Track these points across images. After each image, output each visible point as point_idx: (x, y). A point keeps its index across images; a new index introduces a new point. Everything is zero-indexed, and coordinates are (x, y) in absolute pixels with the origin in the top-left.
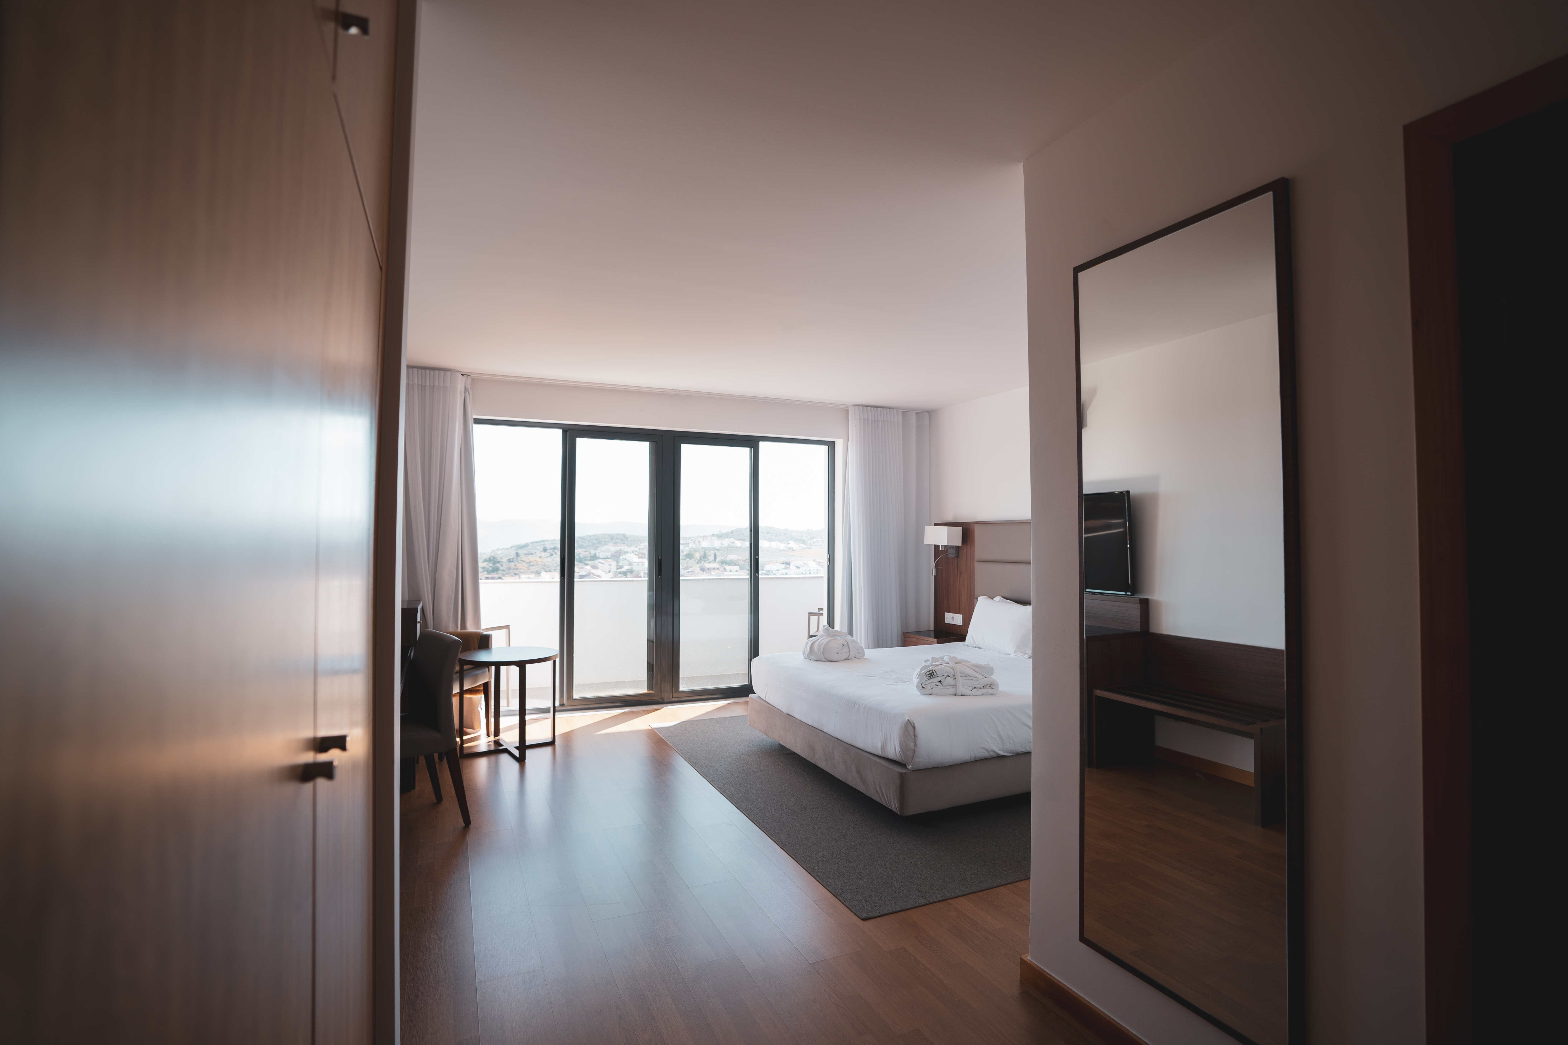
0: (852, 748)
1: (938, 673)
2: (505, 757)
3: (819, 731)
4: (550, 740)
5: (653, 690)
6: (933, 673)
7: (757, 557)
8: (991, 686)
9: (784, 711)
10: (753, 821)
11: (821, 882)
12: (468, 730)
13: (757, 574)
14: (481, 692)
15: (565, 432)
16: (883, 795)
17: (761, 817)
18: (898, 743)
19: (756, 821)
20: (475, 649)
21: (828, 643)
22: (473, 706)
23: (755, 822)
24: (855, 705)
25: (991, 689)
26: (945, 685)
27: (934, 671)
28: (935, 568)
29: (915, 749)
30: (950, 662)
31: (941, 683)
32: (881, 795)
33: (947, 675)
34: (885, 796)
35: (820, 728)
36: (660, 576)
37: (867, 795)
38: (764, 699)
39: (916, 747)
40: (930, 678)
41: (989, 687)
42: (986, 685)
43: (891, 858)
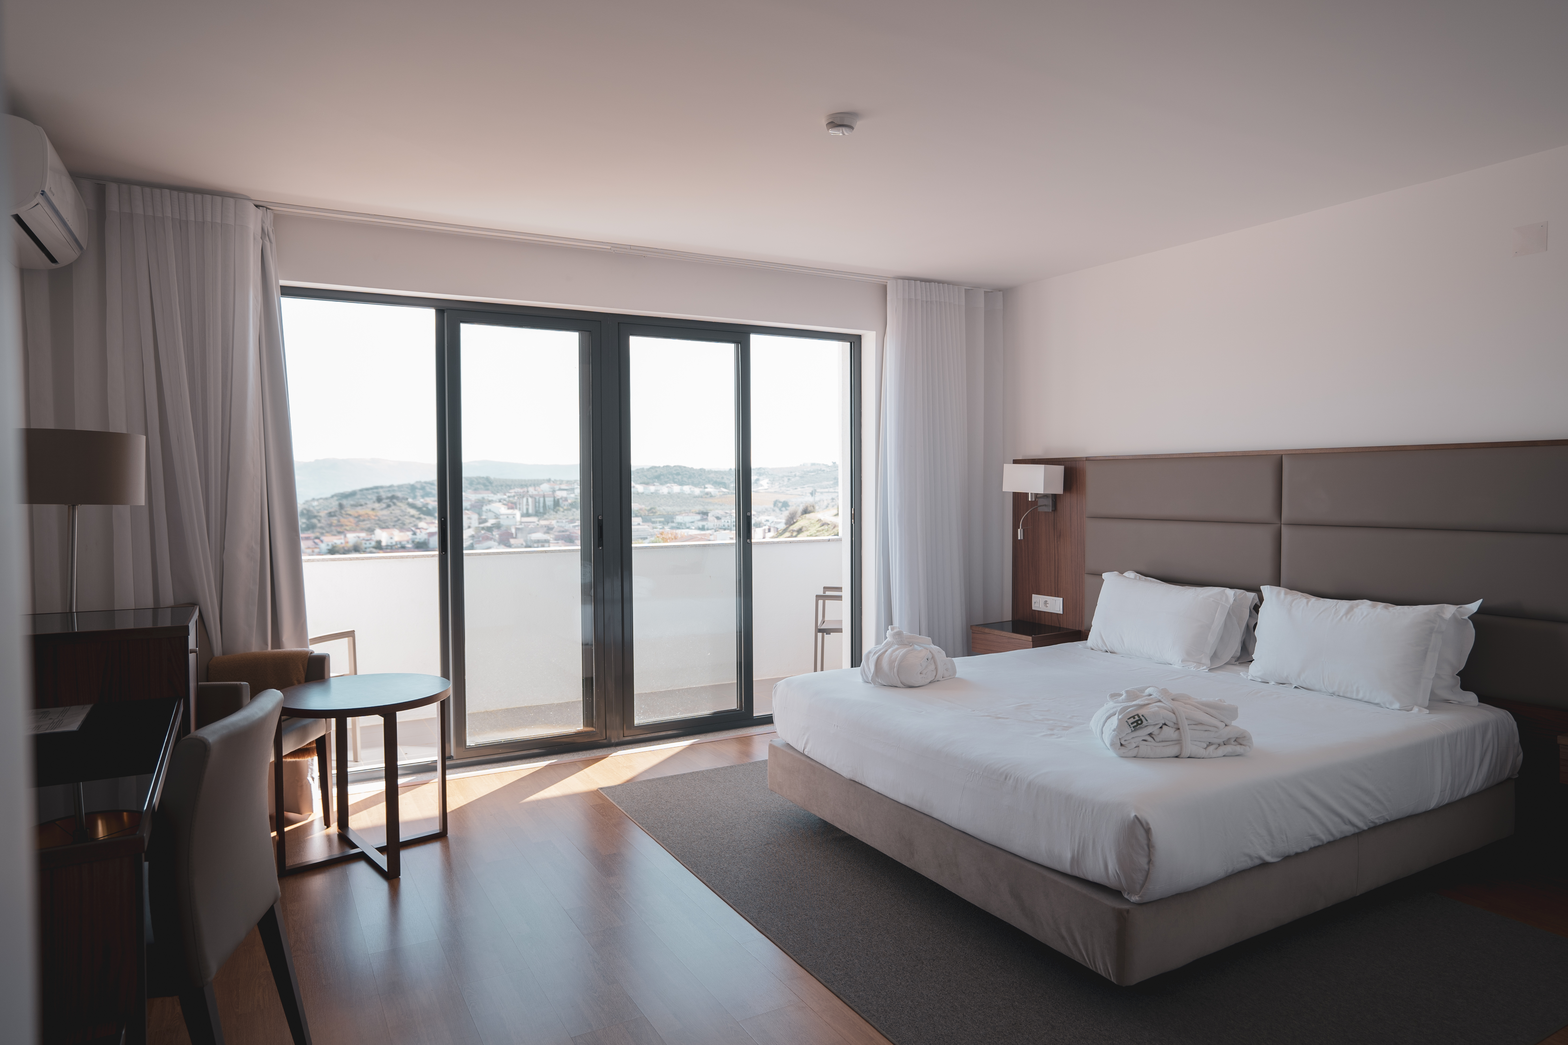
0: (1001, 852)
1: (1149, 719)
2: (360, 869)
3: (923, 816)
4: (436, 828)
5: (593, 726)
6: (1141, 720)
7: (748, 514)
8: (1240, 740)
9: (844, 774)
12: (292, 815)
13: (748, 540)
14: (314, 754)
15: (440, 313)
16: (1075, 943)
18: (1114, 856)
20: (299, 683)
21: (904, 657)
22: (299, 773)
23: (844, 999)
24: (1006, 778)
25: (1239, 746)
26: (1161, 740)
27: (1143, 716)
28: (1022, 528)
29: (1149, 869)
30: (1162, 698)
31: (1154, 737)
32: (1070, 944)
33: (1164, 723)
34: (1081, 947)
35: (926, 810)
36: (600, 548)
37: (1036, 939)
38: (801, 751)
39: (1151, 865)
40: (1135, 729)
41: (1235, 742)
42: (1229, 739)
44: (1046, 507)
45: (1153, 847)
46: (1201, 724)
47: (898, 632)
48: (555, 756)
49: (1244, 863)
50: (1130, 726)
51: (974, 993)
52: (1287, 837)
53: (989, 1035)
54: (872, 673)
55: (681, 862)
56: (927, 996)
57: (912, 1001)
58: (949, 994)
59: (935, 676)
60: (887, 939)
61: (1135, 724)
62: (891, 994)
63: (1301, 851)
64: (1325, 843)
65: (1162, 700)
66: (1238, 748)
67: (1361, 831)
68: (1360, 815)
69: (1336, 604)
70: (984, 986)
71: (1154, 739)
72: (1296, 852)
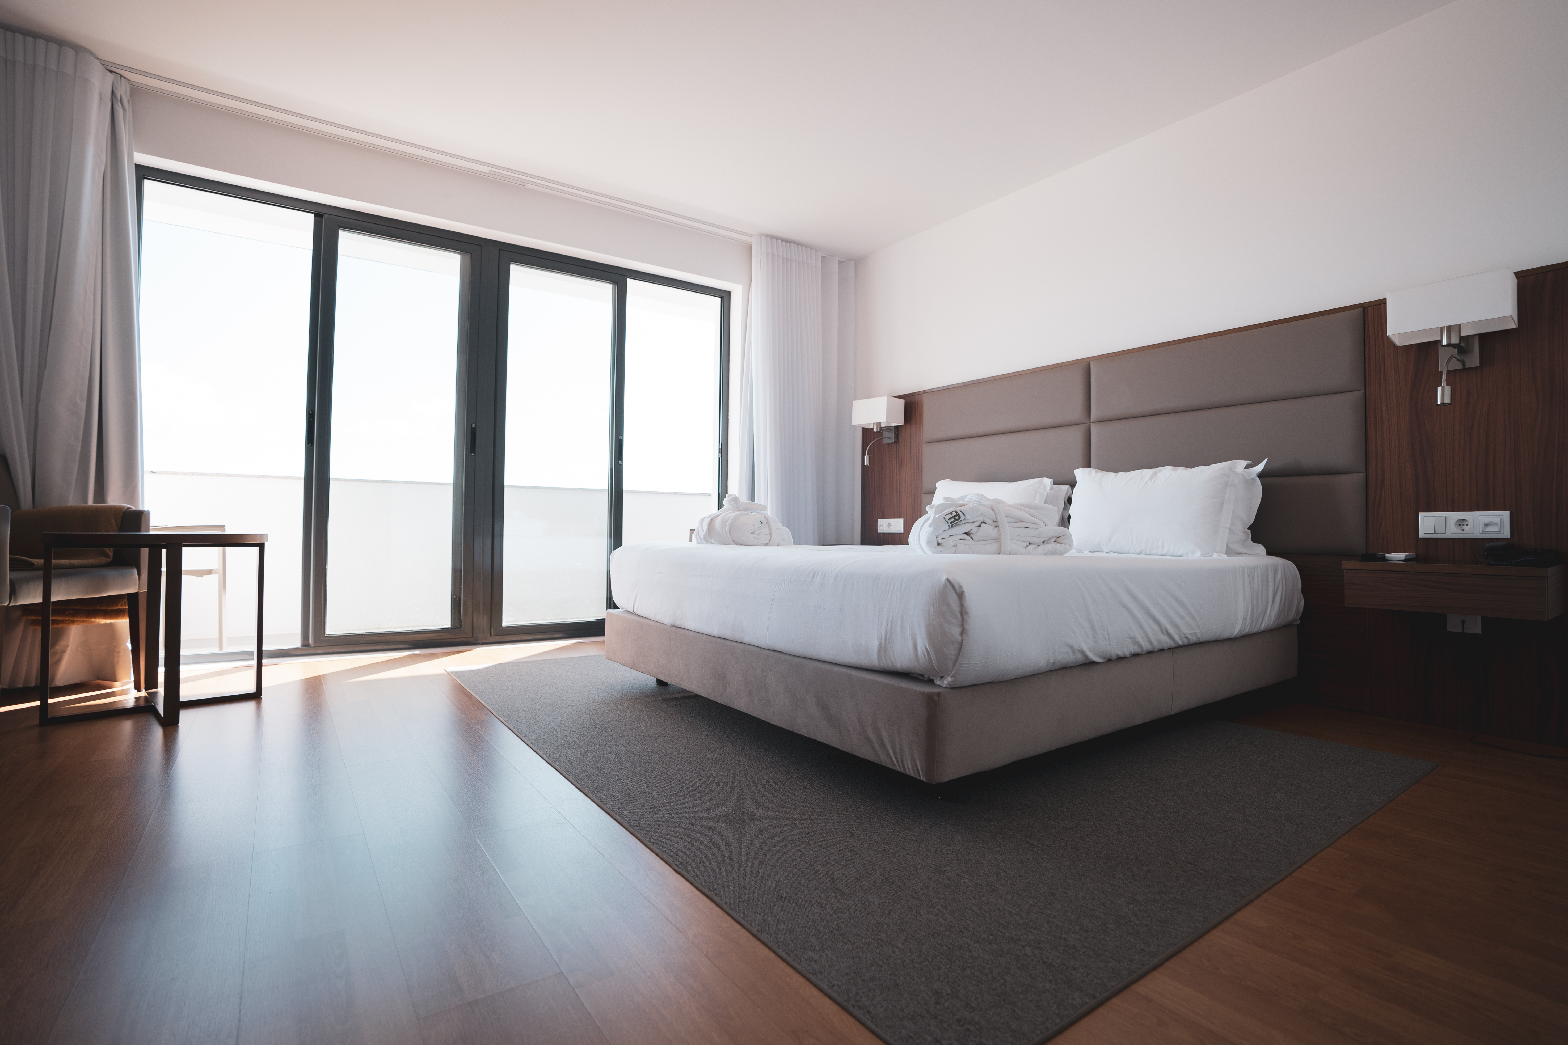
0: (808, 662)
1: (967, 516)
3: (735, 644)
4: (252, 690)
5: (459, 624)
6: (958, 515)
7: (621, 437)
8: (1061, 539)
9: (667, 622)
10: (612, 813)
13: (620, 462)
15: (318, 217)
16: (882, 744)
17: (627, 805)
18: (923, 631)
19: (616, 813)
21: (737, 518)
23: (615, 816)
24: (813, 577)
25: (1059, 545)
26: (980, 539)
27: (960, 511)
28: (868, 455)
29: (962, 641)
30: (981, 499)
31: (972, 535)
32: (877, 746)
33: (982, 521)
34: (889, 747)
35: (736, 636)
36: (473, 454)
37: (842, 749)
38: (631, 611)
39: (964, 635)
40: (952, 526)
41: (1055, 542)
42: (1049, 539)
43: (929, 879)
44: (889, 438)
45: (967, 613)
47: (734, 498)
48: (418, 650)
49: (1065, 656)
50: (947, 521)
51: (769, 808)
52: (1108, 634)
53: (776, 843)
54: (705, 531)
55: (495, 714)
56: (714, 811)
57: (694, 816)
58: (740, 809)
59: (770, 541)
60: (687, 767)
61: (953, 520)
62: (672, 811)
63: (1122, 656)
64: (1144, 652)
65: (981, 501)
66: (1058, 546)
67: (1177, 645)
68: (1176, 626)
69: (1142, 473)
70: (782, 803)
71: (972, 538)
72: (1117, 655)
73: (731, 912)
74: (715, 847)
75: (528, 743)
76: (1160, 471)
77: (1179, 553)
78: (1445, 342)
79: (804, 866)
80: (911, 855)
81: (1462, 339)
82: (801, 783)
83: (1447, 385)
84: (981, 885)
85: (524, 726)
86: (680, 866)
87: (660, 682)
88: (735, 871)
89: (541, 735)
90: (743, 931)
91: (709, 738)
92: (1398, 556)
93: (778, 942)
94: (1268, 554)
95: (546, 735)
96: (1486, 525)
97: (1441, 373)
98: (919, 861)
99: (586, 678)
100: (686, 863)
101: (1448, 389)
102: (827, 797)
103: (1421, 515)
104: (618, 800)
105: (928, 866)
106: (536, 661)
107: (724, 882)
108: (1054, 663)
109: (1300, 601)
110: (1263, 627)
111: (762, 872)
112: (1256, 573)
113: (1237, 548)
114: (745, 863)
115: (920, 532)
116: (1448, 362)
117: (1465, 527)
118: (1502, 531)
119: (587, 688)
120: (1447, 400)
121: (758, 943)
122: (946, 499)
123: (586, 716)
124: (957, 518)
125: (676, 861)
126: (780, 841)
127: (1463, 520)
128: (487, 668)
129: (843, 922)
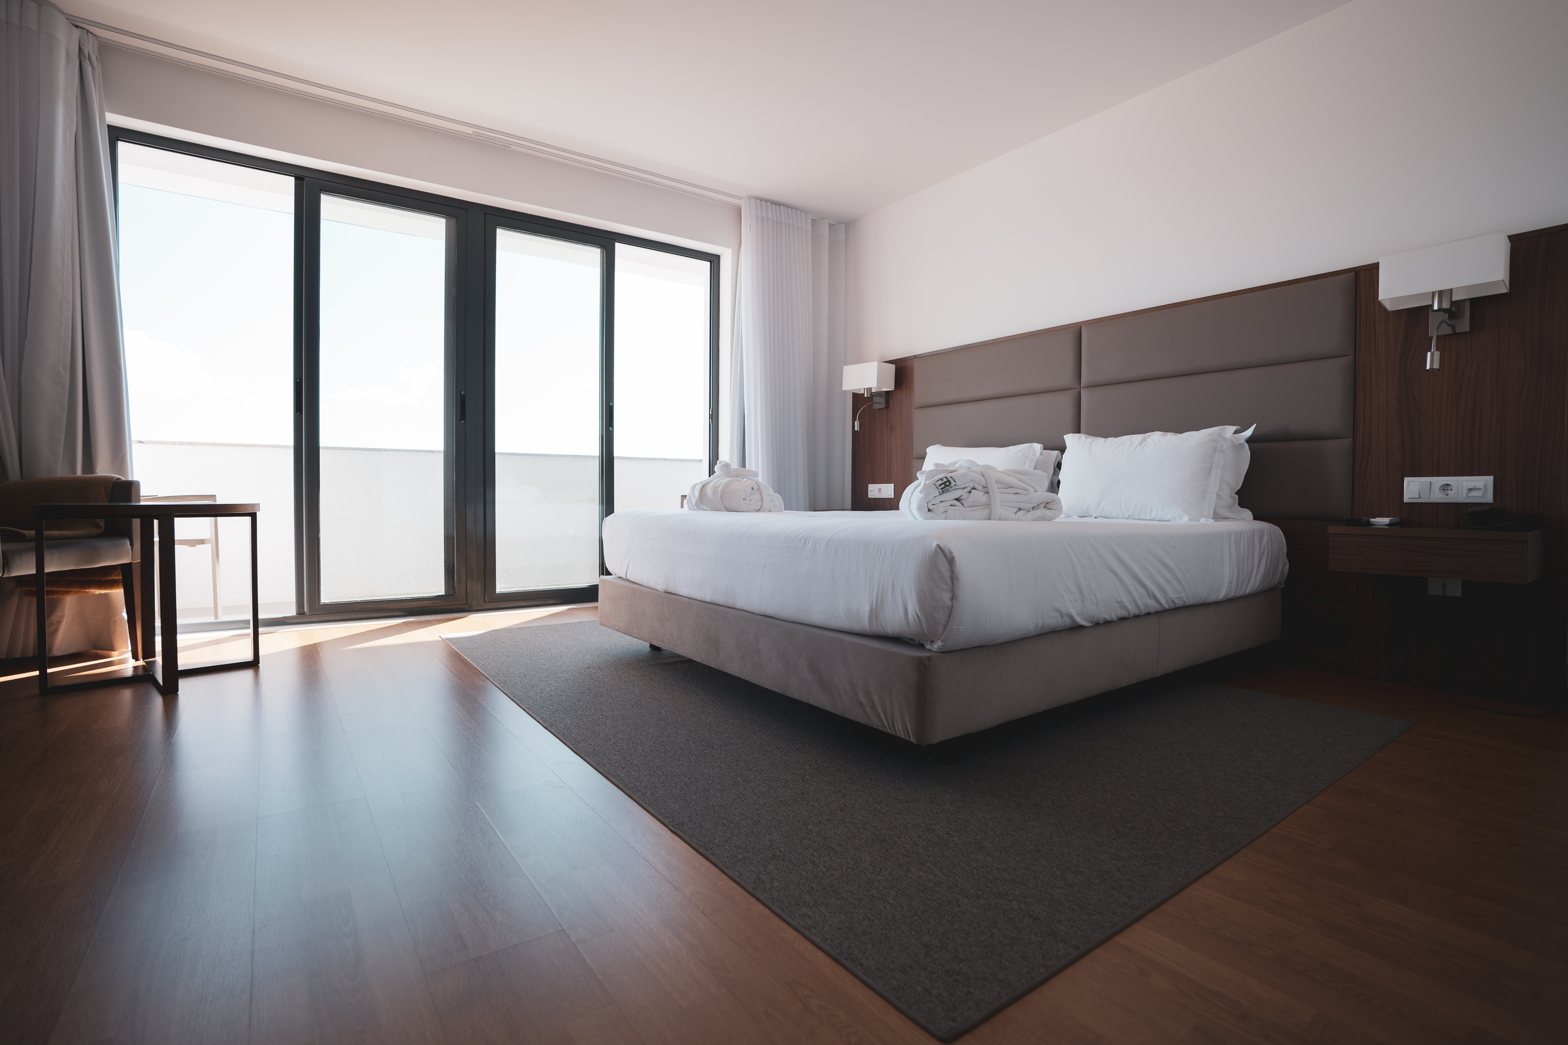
0: (800, 627)
1: (958, 483)
3: (727, 609)
5: (453, 591)
6: (949, 481)
8: (1049, 504)
10: (609, 776)
11: (788, 919)
12: (102, 652)
13: (610, 428)
14: (121, 587)
15: (299, 179)
16: (873, 708)
17: (623, 768)
18: (914, 596)
19: (613, 776)
21: (729, 484)
23: (611, 778)
24: (805, 543)
25: (1049, 510)
26: (970, 505)
27: (951, 477)
28: (858, 420)
29: (952, 606)
30: (972, 465)
31: (962, 501)
32: (868, 709)
33: (973, 487)
34: (880, 709)
35: (730, 602)
36: (463, 422)
37: (834, 712)
38: (624, 577)
39: (954, 600)
40: (942, 492)
41: (1044, 507)
42: (1038, 505)
43: (919, 837)
44: (879, 404)
45: (957, 578)
46: (1012, 487)
48: (414, 617)
49: (1053, 620)
50: (937, 487)
51: (762, 770)
52: (1096, 599)
53: (769, 804)
54: (696, 498)
55: (491, 680)
56: (709, 773)
57: (689, 778)
58: (734, 771)
59: (761, 507)
60: (681, 730)
61: (943, 486)
62: (668, 773)
63: (1110, 620)
64: (1131, 616)
65: (971, 467)
66: (1048, 512)
67: (1163, 609)
68: (1162, 590)
69: (1131, 438)
70: (775, 764)
71: (962, 504)
72: (1105, 619)
73: (726, 870)
74: (710, 808)
75: (525, 708)
76: (1149, 436)
77: (1167, 518)
78: (1436, 307)
79: (797, 826)
80: (901, 814)
81: (1453, 303)
82: (793, 745)
83: (1437, 350)
84: (970, 843)
85: (520, 691)
86: (676, 826)
87: (653, 647)
88: (730, 831)
89: (537, 701)
90: (739, 888)
91: (703, 702)
92: (1382, 521)
93: (773, 899)
94: (1255, 518)
95: (542, 700)
96: (1470, 490)
97: (1432, 338)
98: (909, 820)
99: (581, 643)
100: (682, 823)
101: (1437, 354)
102: (819, 759)
103: (1407, 480)
104: (615, 763)
105: (918, 825)
106: (530, 627)
107: (720, 841)
108: (1043, 627)
109: (1285, 565)
110: (1248, 591)
111: (756, 832)
112: (1242, 537)
113: (1224, 512)
114: (740, 824)
115: (910, 498)
116: (1438, 327)
117: (1449, 492)
118: (1485, 496)
119: (581, 653)
120: (1436, 366)
121: (753, 900)
122: (936, 465)
123: (581, 681)
124: (948, 484)
125: (672, 821)
126: (774, 802)
127: (1448, 484)
128: (482, 635)
129: (835, 880)
